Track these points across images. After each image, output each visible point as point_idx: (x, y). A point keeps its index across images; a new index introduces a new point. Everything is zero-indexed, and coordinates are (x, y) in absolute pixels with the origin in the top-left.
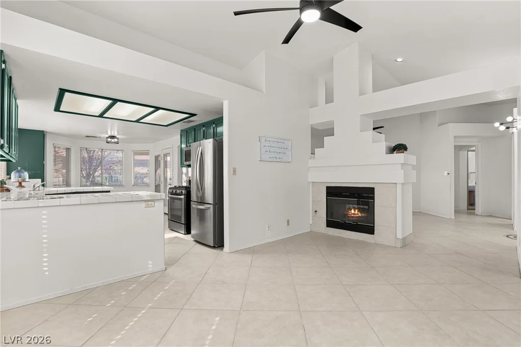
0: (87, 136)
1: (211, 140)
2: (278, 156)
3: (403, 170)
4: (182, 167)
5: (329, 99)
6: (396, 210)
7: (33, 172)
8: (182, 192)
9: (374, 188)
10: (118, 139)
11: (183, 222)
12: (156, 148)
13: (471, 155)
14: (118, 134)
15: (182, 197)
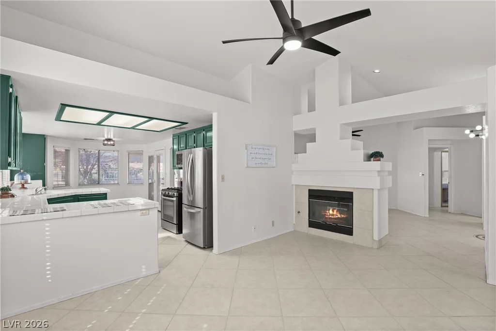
0: (85, 139)
1: (201, 149)
2: (263, 162)
3: (379, 177)
4: (174, 169)
5: (312, 108)
6: (373, 213)
7: (35, 174)
8: (174, 194)
9: (352, 193)
10: (114, 141)
11: (175, 222)
12: (150, 149)
13: (445, 155)
14: (114, 137)
15: (174, 199)
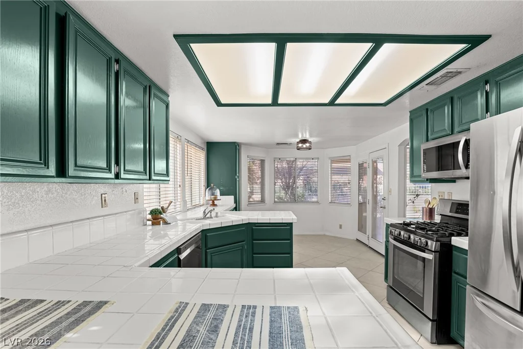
0: (278, 144)
7: (227, 188)
10: (310, 143)
11: (428, 313)
15: (428, 255)
